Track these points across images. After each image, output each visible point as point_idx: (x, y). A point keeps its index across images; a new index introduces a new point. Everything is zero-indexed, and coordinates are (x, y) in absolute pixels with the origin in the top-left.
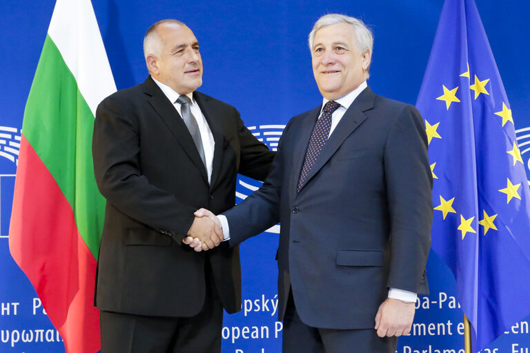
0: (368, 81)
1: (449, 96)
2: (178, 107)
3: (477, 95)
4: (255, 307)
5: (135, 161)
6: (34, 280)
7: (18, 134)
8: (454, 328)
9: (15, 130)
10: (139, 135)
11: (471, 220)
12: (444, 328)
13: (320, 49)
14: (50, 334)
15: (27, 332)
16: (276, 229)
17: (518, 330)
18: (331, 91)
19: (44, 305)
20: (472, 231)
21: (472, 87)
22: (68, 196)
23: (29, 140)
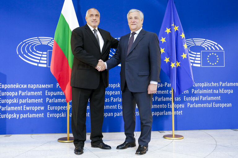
0: (142, 27)
1: (168, 31)
2: (93, 32)
3: (175, 30)
4: (116, 86)
5: (82, 46)
6: (57, 78)
7: (53, 39)
8: (169, 92)
9: (52, 38)
10: (83, 39)
11: (174, 63)
12: (166, 92)
13: (131, 18)
14: (61, 93)
15: (55, 92)
16: (120, 65)
17: (186, 92)
18: (134, 29)
19: (60, 85)
20: (174, 66)
21: (174, 28)
22: (66, 56)
23: (56, 41)
